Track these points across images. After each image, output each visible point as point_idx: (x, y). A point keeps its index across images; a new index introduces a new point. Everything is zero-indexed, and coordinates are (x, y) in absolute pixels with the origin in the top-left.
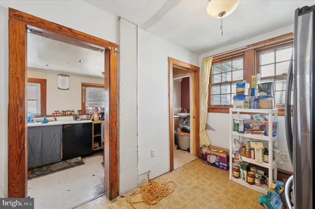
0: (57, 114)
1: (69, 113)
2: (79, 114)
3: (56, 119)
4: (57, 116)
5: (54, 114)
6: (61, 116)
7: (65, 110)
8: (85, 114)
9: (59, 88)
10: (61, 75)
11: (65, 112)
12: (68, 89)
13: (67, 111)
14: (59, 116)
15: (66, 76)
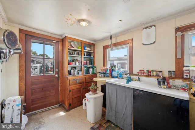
0: (141, 73)
1: (154, 74)
2: (170, 77)
3: (139, 78)
4: (141, 75)
5: (139, 73)
6: (146, 76)
7: (150, 70)
8: (182, 78)
9: (143, 44)
10: (146, 28)
11: (150, 72)
12: (154, 42)
13: (153, 71)
14: (143, 76)
15: (151, 26)
